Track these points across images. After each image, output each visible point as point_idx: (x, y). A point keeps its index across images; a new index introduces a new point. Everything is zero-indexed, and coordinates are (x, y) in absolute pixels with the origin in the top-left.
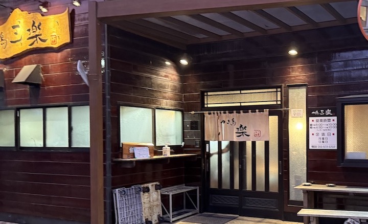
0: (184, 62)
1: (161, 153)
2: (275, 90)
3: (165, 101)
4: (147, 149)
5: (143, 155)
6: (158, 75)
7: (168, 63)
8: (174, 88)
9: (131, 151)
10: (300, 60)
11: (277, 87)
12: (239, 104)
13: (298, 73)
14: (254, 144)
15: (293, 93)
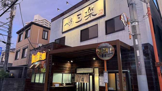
0: (72, 61)
1: (63, 85)
2: (91, 68)
3: (66, 71)
4: (58, 84)
5: (57, 86)
6: (65, 65)
7: (69, 62)
8: (69, 68)
9: (54, 85)
10: (97, 61)
11: (92, 68)
12: (83, 72)
13: (96, 64)
14: (86, 83)
15: (95, 69)
